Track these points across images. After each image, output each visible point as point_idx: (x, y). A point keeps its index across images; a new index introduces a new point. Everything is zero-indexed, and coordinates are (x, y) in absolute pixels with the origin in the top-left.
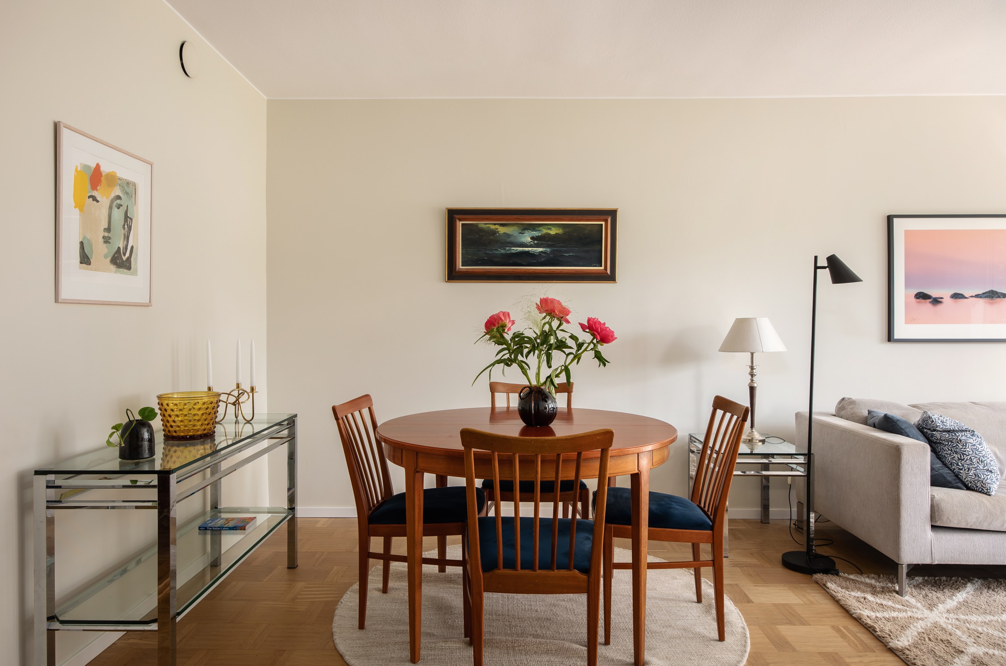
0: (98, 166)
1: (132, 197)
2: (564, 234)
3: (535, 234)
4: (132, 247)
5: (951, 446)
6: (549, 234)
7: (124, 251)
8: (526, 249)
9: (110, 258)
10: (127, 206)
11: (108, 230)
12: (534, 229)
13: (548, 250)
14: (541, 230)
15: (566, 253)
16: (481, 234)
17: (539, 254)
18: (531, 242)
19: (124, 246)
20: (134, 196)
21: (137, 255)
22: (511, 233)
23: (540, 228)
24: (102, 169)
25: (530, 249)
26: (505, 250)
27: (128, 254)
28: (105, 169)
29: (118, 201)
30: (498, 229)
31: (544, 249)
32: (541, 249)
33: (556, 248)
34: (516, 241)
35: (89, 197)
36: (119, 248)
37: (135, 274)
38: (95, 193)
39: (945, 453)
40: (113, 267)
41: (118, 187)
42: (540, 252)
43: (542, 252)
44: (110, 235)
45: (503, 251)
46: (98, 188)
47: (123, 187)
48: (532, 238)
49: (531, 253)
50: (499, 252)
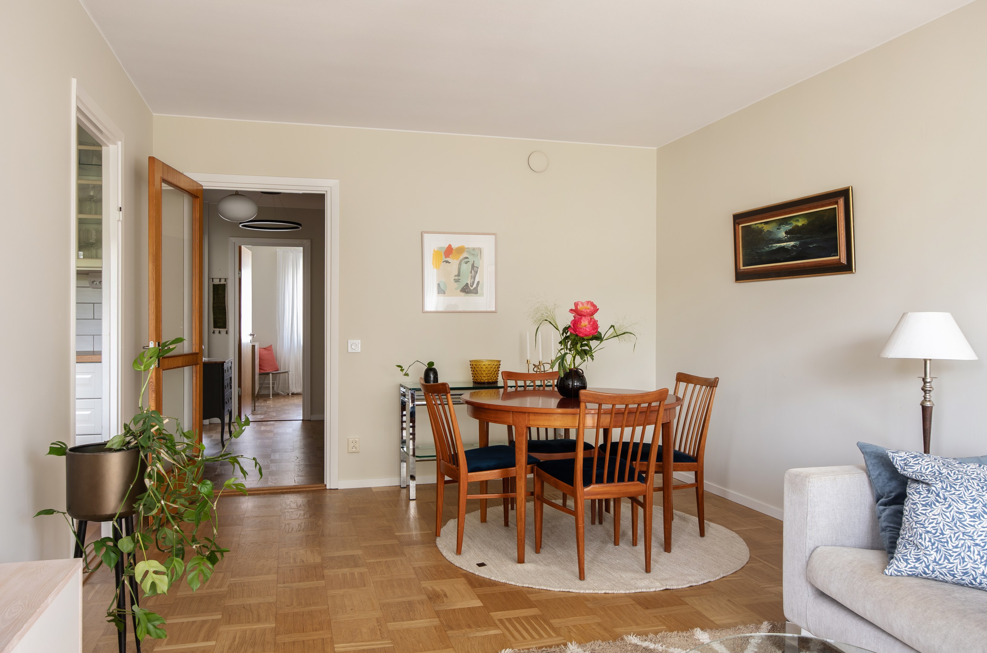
0: (450, 246)
1: (477, 255)
2: (809, 224)
3: (788, 227)
4: (478, 283)
5: (936, 538)
6: (797, 226)
7: (472, 284)
8: (782, 244)
9: (460, 289)
10: (474, 261)
11: (459, 275)
12: (787, 222)
13: (798, 243)
14: (792, 223)
15: (811, 244)
16: (753, 234)
17: (792, 248)
18: (786, 236)
19: (471, 282)
20: (479, 255)
21: (483, 286)
22: (772, 230)
23: (791, 221)
24: (452, 247)
25: (785, 244)
26: (768, 247)
27: (475, 286)
28: (454, 246)
29: (466, 260)
30: (763, 227)
31: (795, 243)
32: (792, 243)
33: (803, 240)
34: (776, 237)
35: (443, 262)
36: (467, 284)
37: (482, 295)
38: (448, 259)
39: (919, 542)
40: (463, 294)
41: (466, 252)
42: (792, 246)
43: (793, 246)
44: (459, 278)
45: (767, 249)
46: (450, 256)
47: (469, 252)
48: (786, 233)
49: (786, 248)
50: (765, 250)
